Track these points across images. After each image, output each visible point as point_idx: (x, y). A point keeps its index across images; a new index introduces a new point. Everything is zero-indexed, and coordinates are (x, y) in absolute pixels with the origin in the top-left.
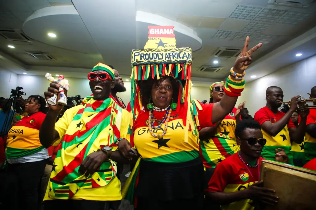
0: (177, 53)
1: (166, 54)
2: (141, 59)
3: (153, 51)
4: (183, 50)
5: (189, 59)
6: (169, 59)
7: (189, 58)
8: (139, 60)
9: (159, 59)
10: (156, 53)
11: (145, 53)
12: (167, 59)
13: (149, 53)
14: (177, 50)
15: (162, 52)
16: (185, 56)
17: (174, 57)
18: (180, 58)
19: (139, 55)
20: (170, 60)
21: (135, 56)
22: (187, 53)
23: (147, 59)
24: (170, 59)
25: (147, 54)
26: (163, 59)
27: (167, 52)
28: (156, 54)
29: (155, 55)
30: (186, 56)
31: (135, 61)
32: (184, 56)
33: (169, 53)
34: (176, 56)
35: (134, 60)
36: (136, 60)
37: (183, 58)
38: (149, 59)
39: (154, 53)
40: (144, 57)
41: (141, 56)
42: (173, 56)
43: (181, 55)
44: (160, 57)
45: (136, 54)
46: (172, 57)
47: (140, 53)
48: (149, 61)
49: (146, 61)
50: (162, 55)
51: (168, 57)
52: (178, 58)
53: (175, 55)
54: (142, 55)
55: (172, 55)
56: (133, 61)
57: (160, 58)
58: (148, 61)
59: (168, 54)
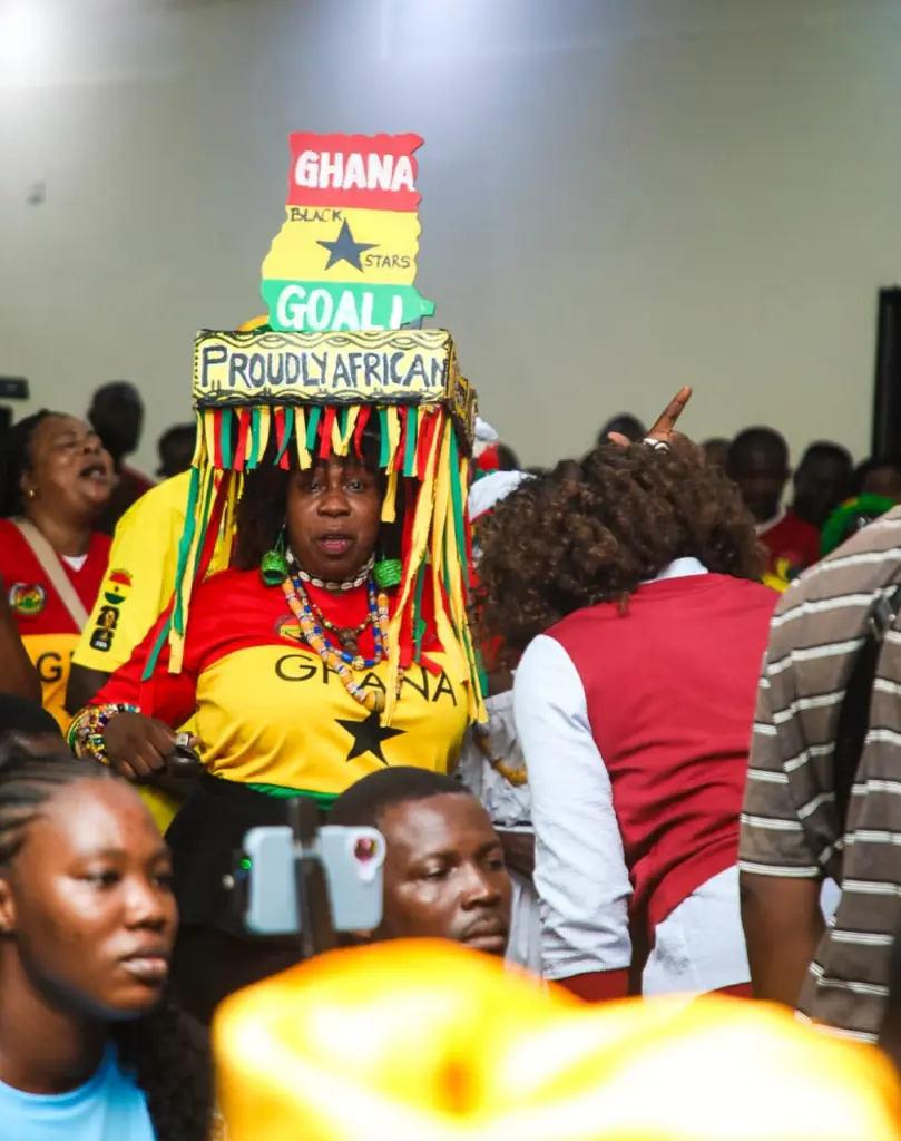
0: (385, 356)
1: (339, 358)
2: (232, 382)
3: (282, 342)
4: (413, 341)
5: (431, 389)
6: (349, 384)
7: (434, 383)
8: (225, 386)
9: (308, 382)
10: (298, 352)
11: (249, 353)
12: (342, 383)
13: (264, 353)
14: (388, 343)
15: (324, 347)
16: (418, 373)
17: (372, 376)
18: (396, 380)
19: (223, 360)
20: (352, 387)
21: (207, 362)
22: (427, 357)
23: (258, 383)
24: (355, 385)
25: (257, 357)
26: (323, 382)
27: (345, 351)
28: (296, 358)
29: (292, 361)
30: (422, 373)
31: (206, 390)
32: (412, 372)
33: (352, 356)
34: (380, 370)
35: (205, 384)
36: (213, 383)
37: (407, 382)
38: (267, 384)
39: (288, 355)
40: (246, 372)
41: (233, 369)
42: (370, 370)
43: (402, 368)
44: (314, 371)
45: (212, 355)
46: (361, 373)
47: (231, 350)
48: (265, 389)
49: (254, 391)
50: (323, 364)
51: (344, 375)
52: (386, 383)
53: (377, 364)
54: (239, 362)
55: (364, 367)
56: (200, 386)
57: (310, 377)
58: (260, 389)
59: (346, 361)
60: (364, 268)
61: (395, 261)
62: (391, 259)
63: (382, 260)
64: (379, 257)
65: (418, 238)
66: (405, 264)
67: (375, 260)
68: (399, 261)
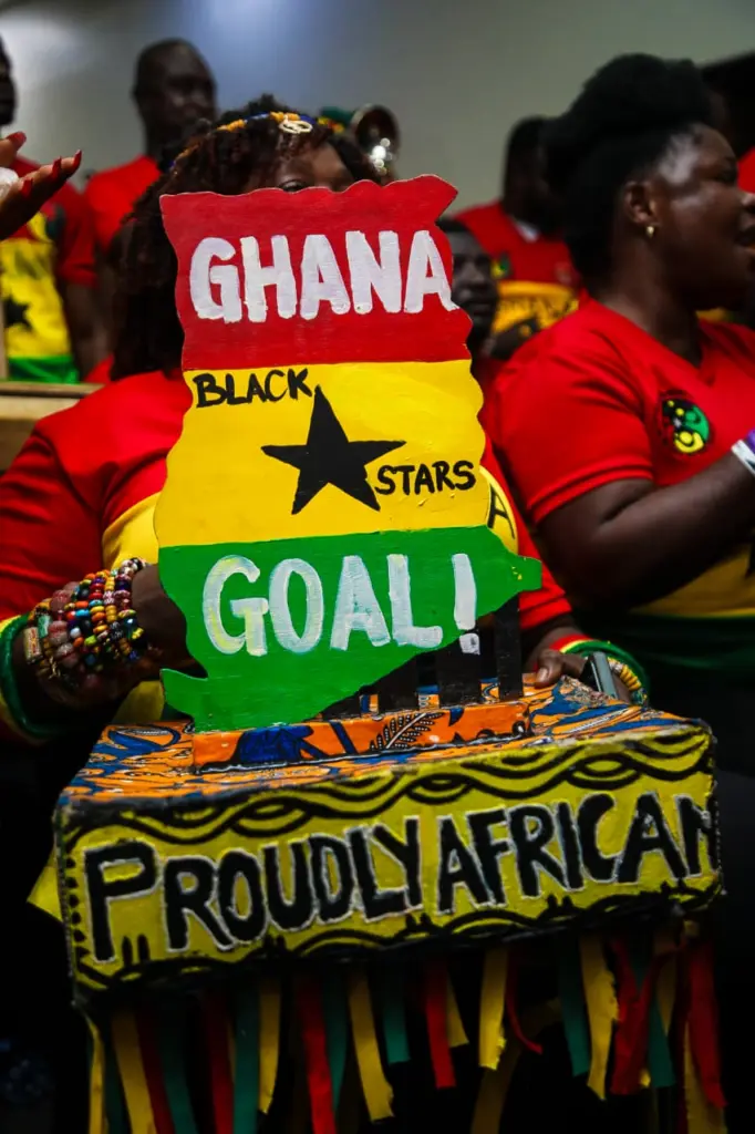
0: (563, 809)
1: (448, 828)
2: (178, 934)
3: (297, 814)
4: (626, 763)
5: (691, 880)
6: (481, 897)
7: (695, 868)
8: (161, 950)
9: (376, 906)
10: (341, 832)
11: (214, 854)
12: (464, 901)
13: (254, 850)
14: (566, 776)
15: (406, 810)
16: (651, 845)
17: (536, 866)
18: (601, 868)
19: (144, 881)
20: (491, 903)
21: (100, 891)
22: (669, 796)
23: (245, 930)
24: (500, 898)
25: (235, 863)
26: (416, 898)
27: (460, 813)
28: (339, 849)
29: (330, 861)
30: (664, 841)
31: (111, 967)
32: (637, 845)
33: (479, 823)
34: (555, 850)
35: (104, 951)
36: (126, 945)
37: (629, 870)
38: (272, 927)
39: (317, 843)
40: (212, 905)
41: (175, 899)
42: (529, 854)
43: (611, 837)
44: (389, 877)
45: (113, 873)
46: (507, 866)
47: (163, 855)
48: (268, 939)
49: (240, 950)
50: (408, 854)
51: (468, 874)
52: (576, 882)
53: (546, 836)
54: (188, 883)
55: (512, 852)
56: (91, 960)
57: (381, 890)
58: (259, 941)
59: (465, 836)
60: (379, 498)
61: (442, 477)
62: (433, 471)
63: (413, 476)
64: (407, 470)
65: (482, 417)
66: (464, 480)
67: (398, 478)
68: (451, 475)
